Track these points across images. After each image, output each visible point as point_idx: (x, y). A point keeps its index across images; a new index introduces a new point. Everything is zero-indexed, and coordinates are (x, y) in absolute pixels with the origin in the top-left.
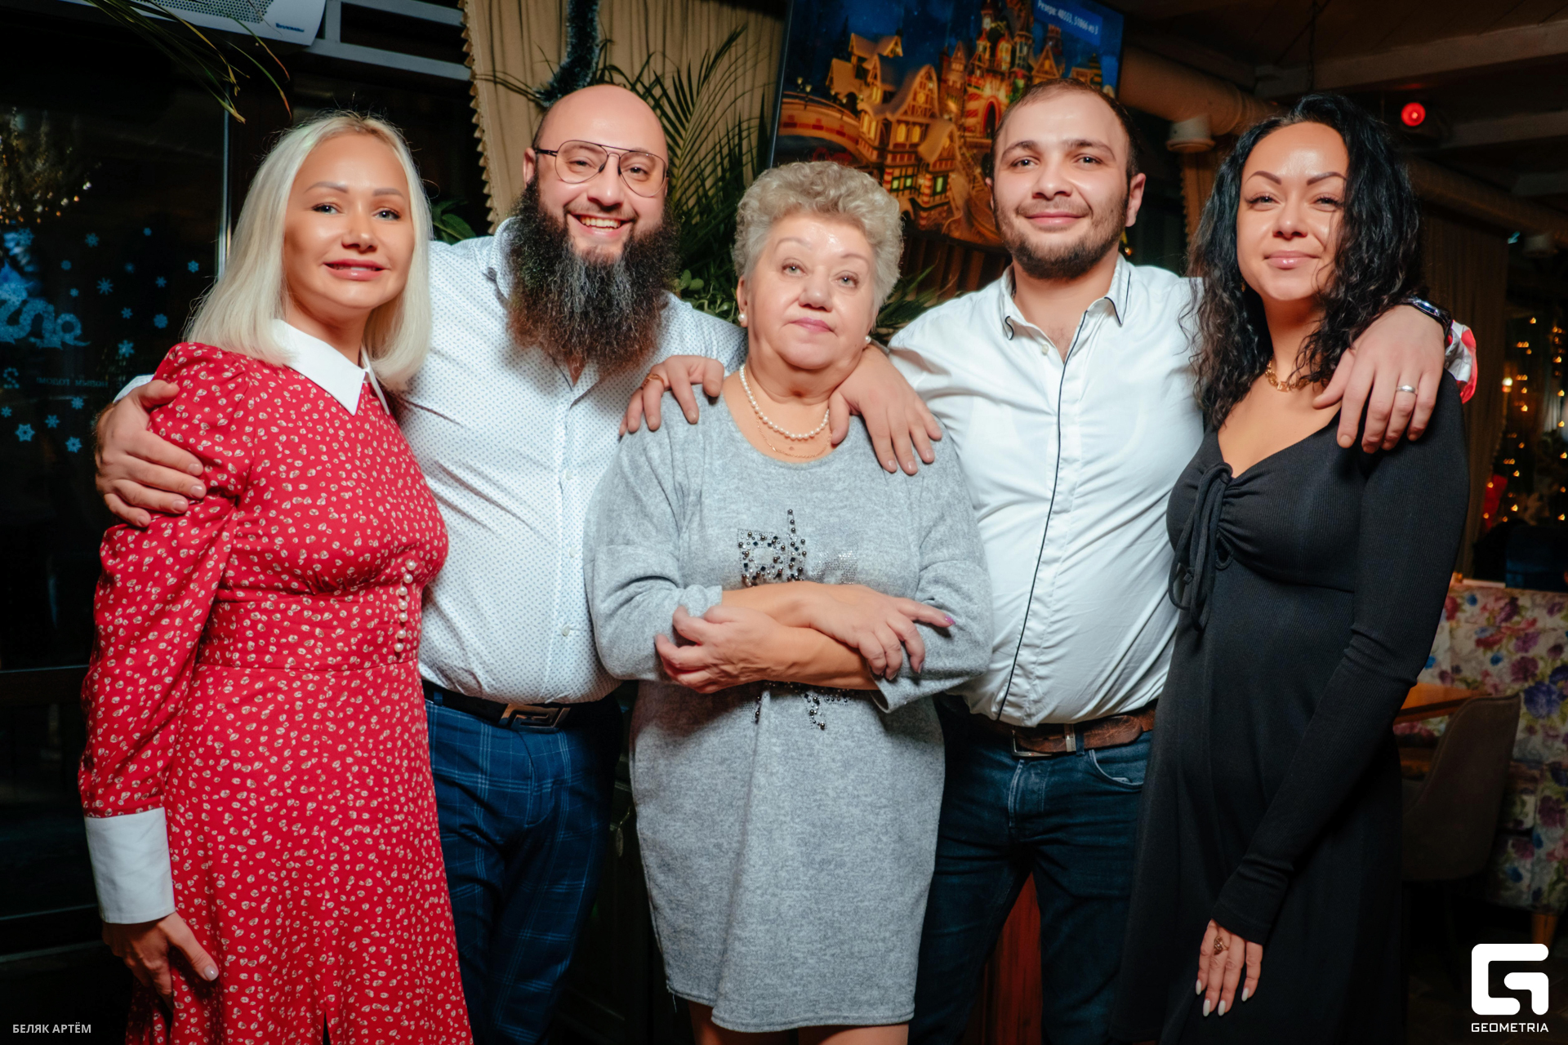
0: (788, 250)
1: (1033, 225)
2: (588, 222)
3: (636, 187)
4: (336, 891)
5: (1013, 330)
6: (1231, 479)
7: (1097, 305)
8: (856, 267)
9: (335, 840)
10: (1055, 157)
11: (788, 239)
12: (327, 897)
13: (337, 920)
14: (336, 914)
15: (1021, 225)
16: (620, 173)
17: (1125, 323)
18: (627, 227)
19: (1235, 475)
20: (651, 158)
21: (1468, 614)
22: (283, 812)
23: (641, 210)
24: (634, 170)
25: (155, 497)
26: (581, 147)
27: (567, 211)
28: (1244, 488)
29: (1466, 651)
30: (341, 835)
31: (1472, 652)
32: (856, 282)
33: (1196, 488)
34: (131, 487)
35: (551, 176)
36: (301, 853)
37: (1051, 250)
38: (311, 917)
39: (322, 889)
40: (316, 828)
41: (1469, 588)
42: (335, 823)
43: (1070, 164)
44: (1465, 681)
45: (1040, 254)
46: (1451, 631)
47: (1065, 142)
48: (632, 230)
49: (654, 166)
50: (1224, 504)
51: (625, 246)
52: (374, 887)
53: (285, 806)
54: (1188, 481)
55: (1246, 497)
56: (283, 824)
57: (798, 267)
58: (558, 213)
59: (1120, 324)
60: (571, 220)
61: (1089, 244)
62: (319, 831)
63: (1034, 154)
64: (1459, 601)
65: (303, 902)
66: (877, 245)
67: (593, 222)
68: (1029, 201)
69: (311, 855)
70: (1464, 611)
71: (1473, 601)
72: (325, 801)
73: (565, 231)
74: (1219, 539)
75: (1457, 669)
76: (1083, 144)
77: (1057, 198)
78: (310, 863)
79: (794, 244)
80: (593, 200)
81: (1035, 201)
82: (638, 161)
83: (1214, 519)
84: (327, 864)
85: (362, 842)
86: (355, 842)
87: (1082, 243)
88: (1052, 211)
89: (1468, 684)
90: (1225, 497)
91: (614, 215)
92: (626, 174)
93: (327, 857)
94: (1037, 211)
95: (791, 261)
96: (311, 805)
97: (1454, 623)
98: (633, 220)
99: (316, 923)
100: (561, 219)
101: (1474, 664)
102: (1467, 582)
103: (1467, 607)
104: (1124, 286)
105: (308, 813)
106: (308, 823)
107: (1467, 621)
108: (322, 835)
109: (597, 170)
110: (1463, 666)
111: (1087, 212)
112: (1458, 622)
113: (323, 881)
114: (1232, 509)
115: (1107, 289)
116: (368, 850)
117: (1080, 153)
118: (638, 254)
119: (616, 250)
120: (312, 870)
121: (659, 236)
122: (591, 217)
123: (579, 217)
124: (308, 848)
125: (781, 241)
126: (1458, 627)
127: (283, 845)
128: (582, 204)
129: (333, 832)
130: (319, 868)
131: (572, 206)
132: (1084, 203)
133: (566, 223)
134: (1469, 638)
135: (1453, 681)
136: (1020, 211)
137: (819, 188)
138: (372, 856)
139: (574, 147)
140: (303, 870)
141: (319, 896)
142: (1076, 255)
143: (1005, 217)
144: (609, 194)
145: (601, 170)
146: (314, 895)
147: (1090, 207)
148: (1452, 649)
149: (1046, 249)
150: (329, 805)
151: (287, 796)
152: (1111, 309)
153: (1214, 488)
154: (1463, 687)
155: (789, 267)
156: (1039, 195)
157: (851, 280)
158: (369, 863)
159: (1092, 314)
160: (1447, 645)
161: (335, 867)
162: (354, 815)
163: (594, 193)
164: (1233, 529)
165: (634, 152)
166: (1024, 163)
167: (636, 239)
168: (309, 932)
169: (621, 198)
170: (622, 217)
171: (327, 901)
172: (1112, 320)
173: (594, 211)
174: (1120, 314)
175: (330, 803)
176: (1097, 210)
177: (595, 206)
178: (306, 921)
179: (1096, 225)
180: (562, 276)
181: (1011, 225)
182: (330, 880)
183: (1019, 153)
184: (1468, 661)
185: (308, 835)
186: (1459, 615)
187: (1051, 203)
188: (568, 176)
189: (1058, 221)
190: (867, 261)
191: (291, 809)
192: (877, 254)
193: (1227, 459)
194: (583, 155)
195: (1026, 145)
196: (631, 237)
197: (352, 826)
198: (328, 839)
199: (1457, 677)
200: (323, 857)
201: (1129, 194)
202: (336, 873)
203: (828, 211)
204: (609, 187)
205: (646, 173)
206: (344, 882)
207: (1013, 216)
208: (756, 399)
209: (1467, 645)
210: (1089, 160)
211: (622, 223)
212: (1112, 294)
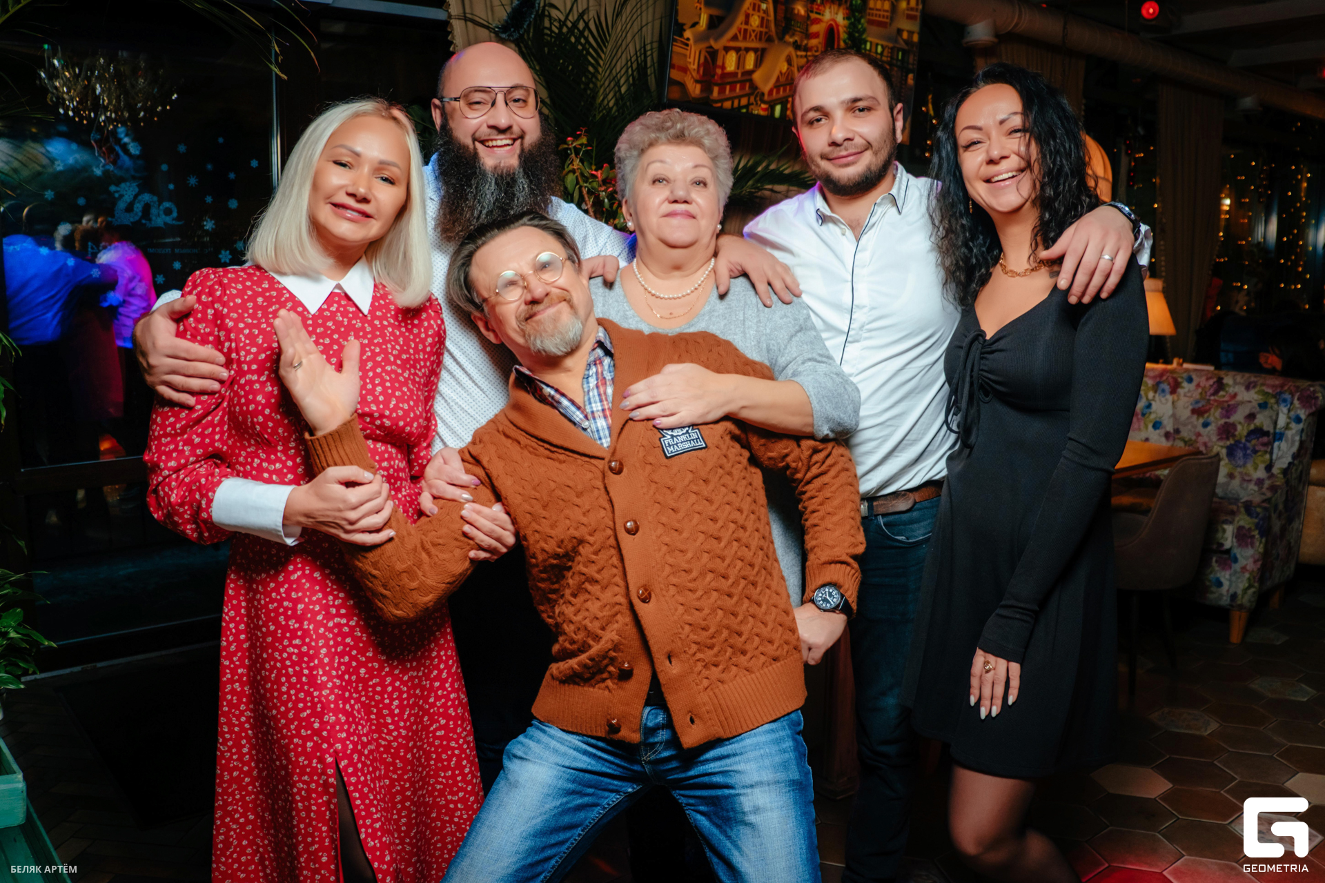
0: (655, 169)
1: (834, 164)
2: (490, 144)
3: (520, 112)
4: (327, 668)
5: (823, 219)
6: (985, 340)
7: (883, 199)
8: (704, 173)
9: (322, 630)
10: (839, 114)
11: (653, 162)
12: (321, 673)
13: (332, 690)
14: (330, 685)
15: (825, 165)
16: (507, 104)
17: (904, 212)
18: (518, 142)
19: (988, 337)
20: (527, 90)
21: (1186, 390)
22: (281, 610)
23: (526, 128)
24: (516, 101)
25: (196, 383)
26: (476, 91)
27: (474, 139)
28: (994, 347)
29: (1183, 418)
30: (325, 626)
31: (1188, 418)
32: (705, 184)
33: (961, 347)
34: (177, 379)
35: (458, 114)
36: (297, 642)
37: (849, 179)
38: (312, 690)
39: (315, 667)
40: (306, 623)
41: (1187, 370)
42: (320, 618)
43: (850, 115)
44: (1183, 439)
45: (842, 182)
46: (1173, 403)
47: (843, 102)
48: (522, 144)
49: (529, 95)
50: (982, 358)
51: (520, 157)
52: (350, 662)
53: (282, 607)
54: (957, 343)
55: (996, 354)
56: (281, 618)
57: (664, 179)
58: (469, 141)
59: (900, 213)
60: (478, 145)
61: (873, 168)
62: (308, 625)
63: (823, 113)
64: (1180, 380)
65: (304, 679)
66: (714, 158)
67: (494, 143)
68: (828, 149)
69: (304, 644)
70: (1183, 388)
71: (1190, 380)
72: (311, 602)
73: (475, 155)
74: (981, 384)
75: (1177, 431)
76: (856, 100)
77: (846, 143)
78: (305, 649)
79: (658, 165)
80: (491, 127)
81: (831, 148)
82: (518, 94)
83: (976, 369)
84: (317, 649)
85: (340, 630)
86: (336, 631)
87: (869, 168)
88: (844, 153)
89: (1185, 442)
90: (982, 353)
91: (508, 135)
92: (511, 104)
93: (317, 643)
94: (835, 155)
95: (658, 177)
96: (300, 606)
97: (1175, 397)
98: (522, 137)
99: (316, 694)
100: (471, 146)
101: (1189, 427)
102: (1186, 366)
103: (1185, 384)
104: (904, 187)
105: (299, 612)
106: (300, 619)
107: (1185, 396)
108: (311, 627)
109: (490, 105)
110: (1181, 428)
111: (869, 146)
112: (1178, 396)
113: (316, 662)
114: (987, 362)
115: (891, 189)
116: (345, 636)
117: (856, 107)
118: (529, 160)
119: (514, 162)
120: (307, 654)
121: (540, 145)
122: (492, 140)
123: (483, 142)
124: (302, 638)
125: (649, 164)
126: (1178, 399)
127: (283, 634)
128: (484, 132)
129: (319, 624)
130: (311, 652)
131: (477, 135)
132: (864, 142)
133: (475, 149)
134: (1185, 408)
135: (1174, 439)
136: (824, 157)
137: (669, 124)
138: (348, 640)
139: (471, 92)
140: (301, 655)
141: (315, 673)
142: (867, 178)
143: (813, 161)
144: (503, 122)
145: (493, 104)
146: (311, 672)
147: (869, 143)
148: (1174, 415)
149: (846, 180)
150: (314, 605)
151: (283, 599)
152: (894, 202)
153: (974, 348)
154: (1180, 444)
155: (657, 181)
156: (834, 144)
157: (702, 183)
158: (346, 645)
159: (880, 204)
160: (1171, 412)
161: (324, 651)
162: (334, 611)
163: (492, 123)
164: (990, 376)
165: (514, 88)
166: (818, 120)
167: (526, 150)
168: (312, 701)
169: (512, 122)
170: (514, 136)
171: (321, 676)
172: (894, 210)
173: (494, 135)
174: (900, 204)
175: (314, 603)
176: (874, 144)
177: (494, 132)
178: (308, 693)
179: (876, 153)
180: (476, 188)
181: (818, 166)
182: (321, 661)
183: (812, 115)
184: (1185, 425)
185: (300, 628)
186: (1180, 391)
187: (842, 147)
188: (471, 114)
189: (850, 158)
190: (710, 169)
191: (287, 609)
192: (716, 166)
193: (983, 327)
194: (477, 97)
195: (817, 109)
196: (522, 150)
197: (333, 619)
198: (316, 630)
199: (1177, 436)
200: (313, 644)
201: (894, 120)
202: (326, 655)
203: (678, 137)
204: (502, 116)
205: (525, 101)
206: (332, 660)
207: (819, 160)
208: (644, 280)
209: (1185, 413)
210: (861, 110)
211: (514, 140)
212: (894, 191)
